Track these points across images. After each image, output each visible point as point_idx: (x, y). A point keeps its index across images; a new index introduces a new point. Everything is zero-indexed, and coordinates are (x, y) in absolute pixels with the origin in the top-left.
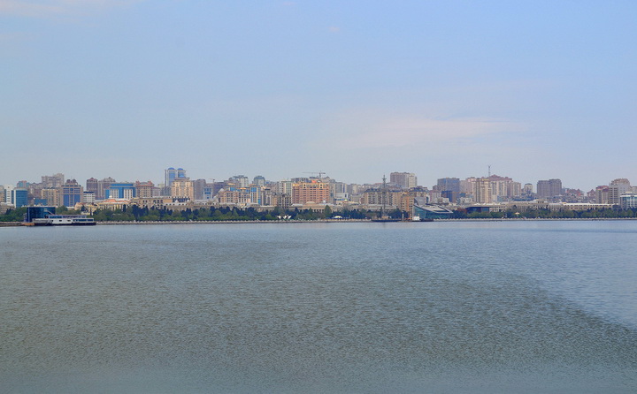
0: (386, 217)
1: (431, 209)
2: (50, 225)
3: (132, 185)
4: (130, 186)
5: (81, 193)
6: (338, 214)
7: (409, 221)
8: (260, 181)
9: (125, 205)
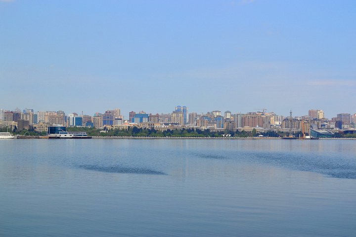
0: (291, 136)
1: (321, 131)
2: (59, 138)
3: (148, 115)
4: (146, 116)
5: (114, 119)
6: (262, 134)
7: (303, 139)
8: (228, 114)
9: (129, 127)
